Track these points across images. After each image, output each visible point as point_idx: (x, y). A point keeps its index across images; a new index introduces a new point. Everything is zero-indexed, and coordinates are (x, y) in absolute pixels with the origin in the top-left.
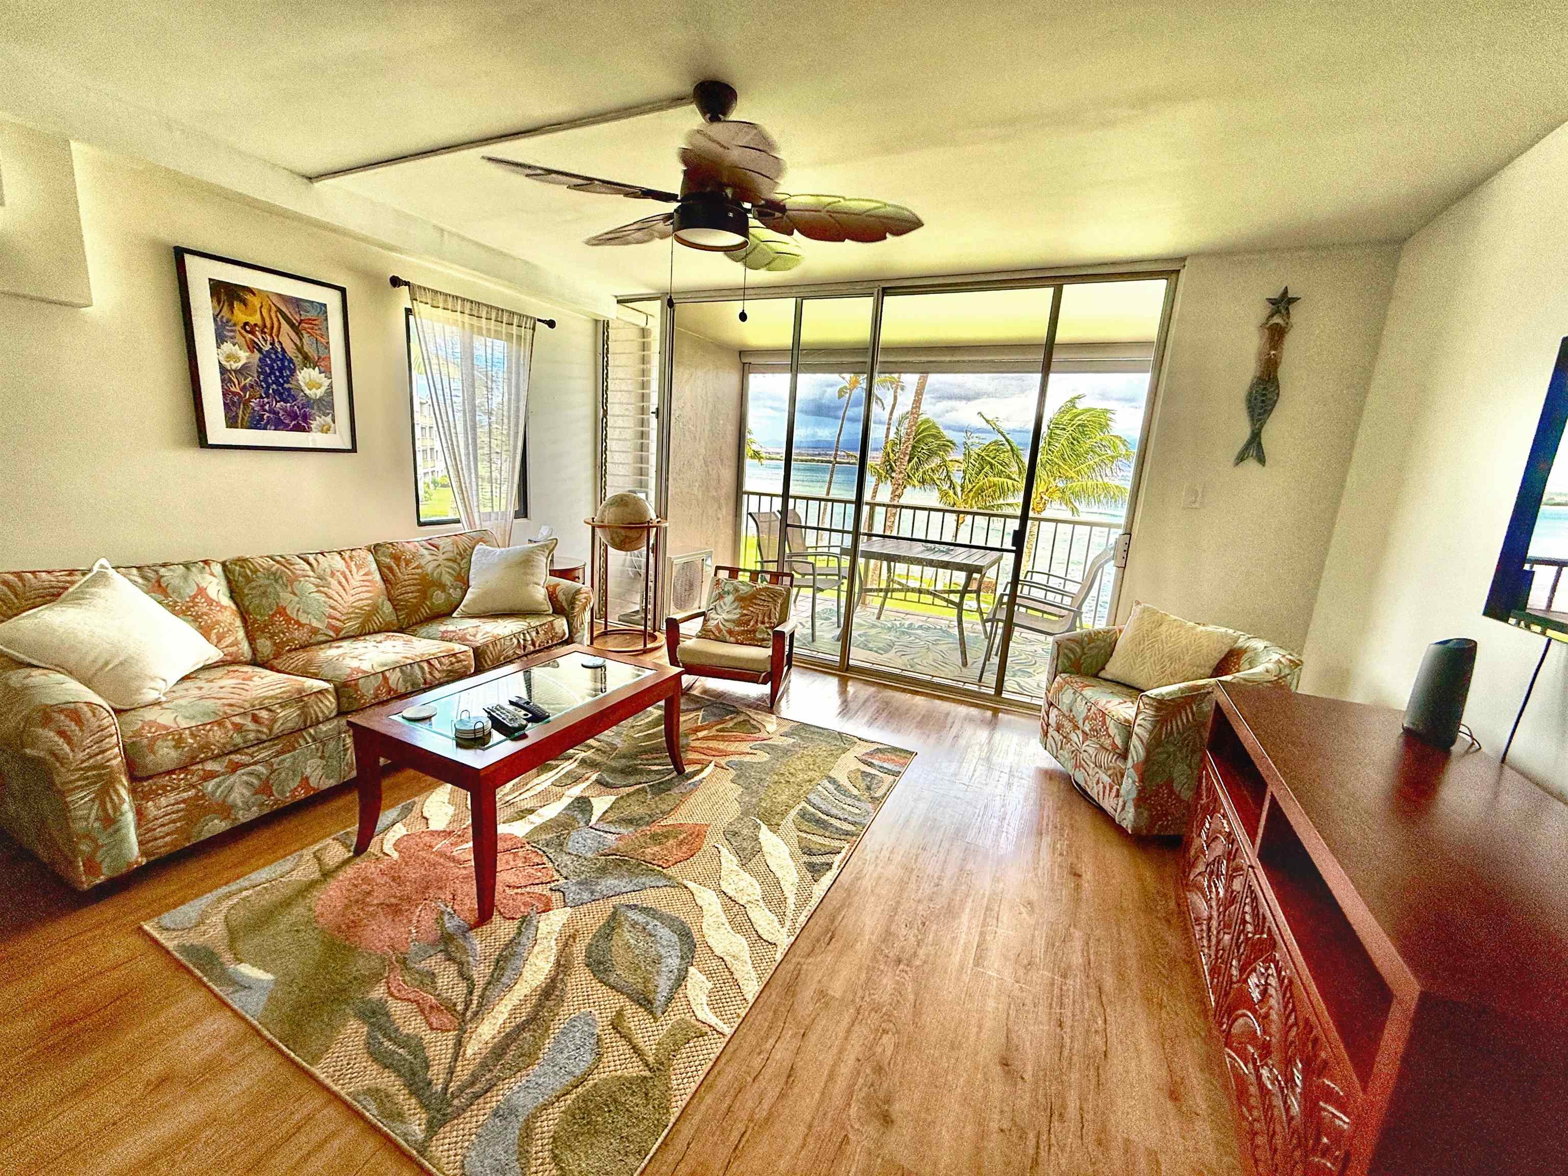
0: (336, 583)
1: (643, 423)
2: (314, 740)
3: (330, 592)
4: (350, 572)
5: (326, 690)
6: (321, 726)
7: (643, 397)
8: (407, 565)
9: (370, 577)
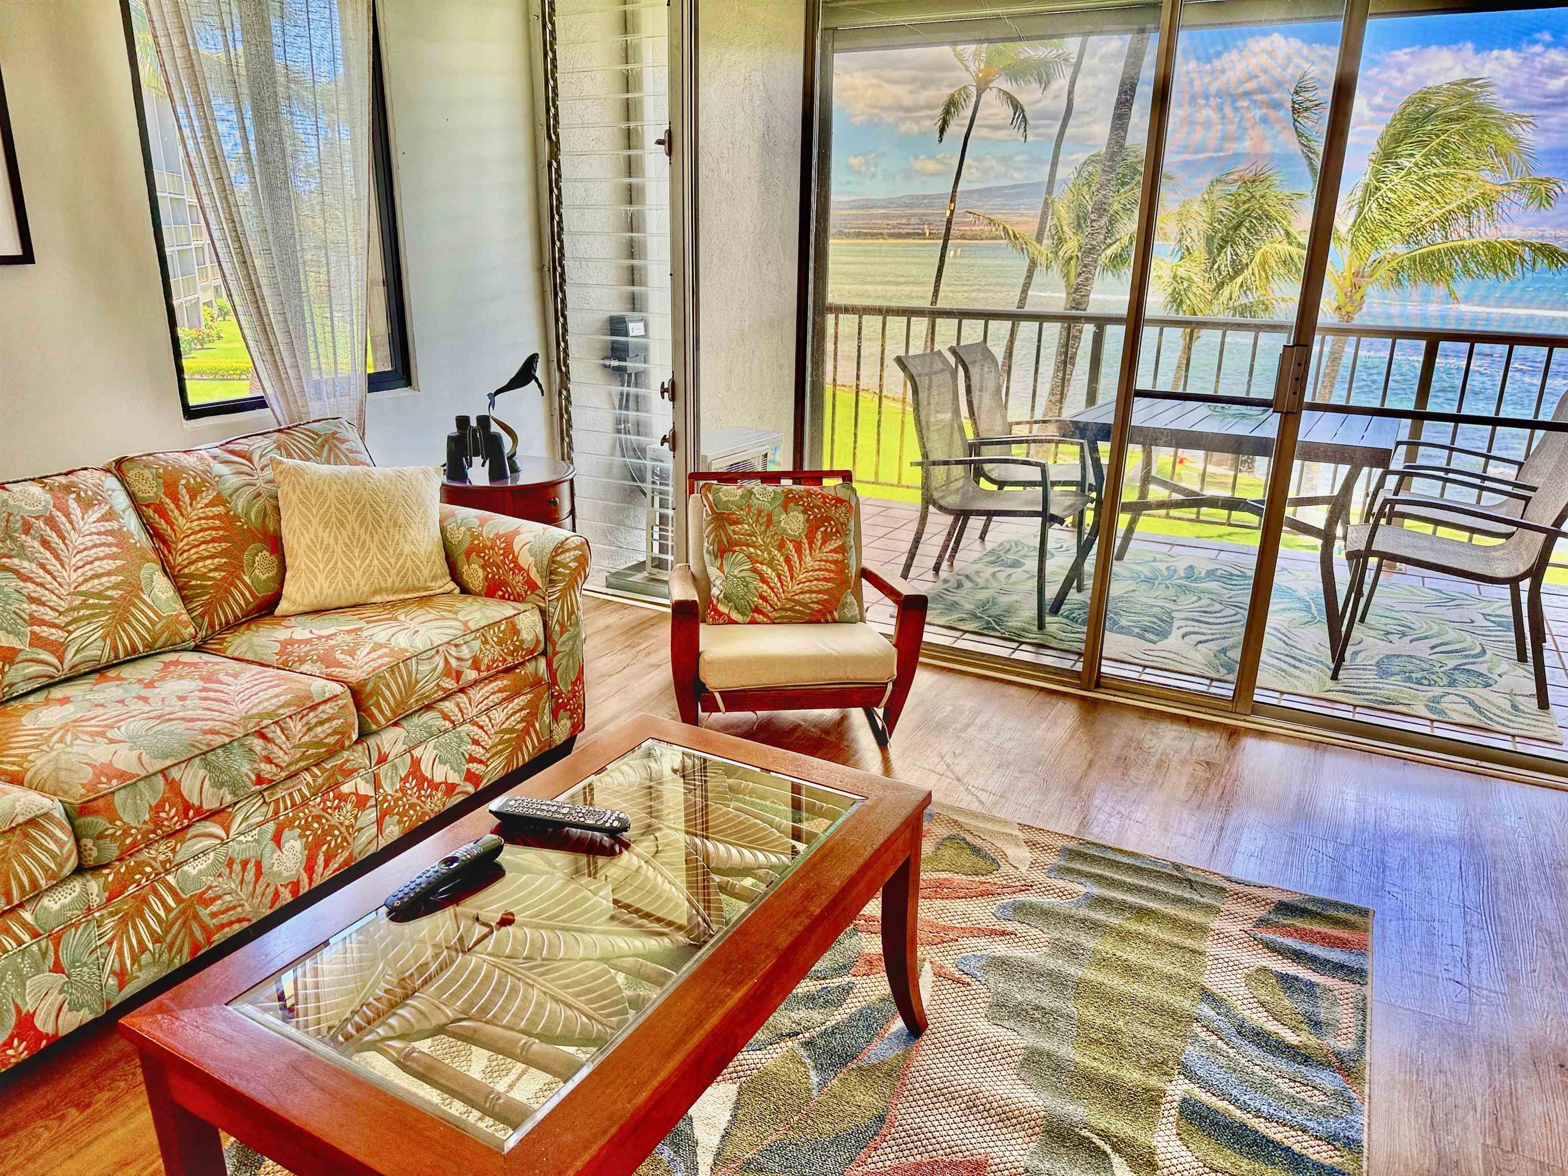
0: (36, 544)
1: (631, 167)
2: (35, 935)
3: (27, 566)
4: (67, 515)
5: (47, 815)
6: (46, 901)
7: (629, 110)
8: (193, 497)
9: (115, 525)
